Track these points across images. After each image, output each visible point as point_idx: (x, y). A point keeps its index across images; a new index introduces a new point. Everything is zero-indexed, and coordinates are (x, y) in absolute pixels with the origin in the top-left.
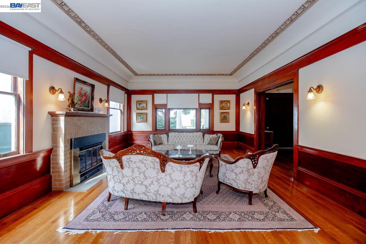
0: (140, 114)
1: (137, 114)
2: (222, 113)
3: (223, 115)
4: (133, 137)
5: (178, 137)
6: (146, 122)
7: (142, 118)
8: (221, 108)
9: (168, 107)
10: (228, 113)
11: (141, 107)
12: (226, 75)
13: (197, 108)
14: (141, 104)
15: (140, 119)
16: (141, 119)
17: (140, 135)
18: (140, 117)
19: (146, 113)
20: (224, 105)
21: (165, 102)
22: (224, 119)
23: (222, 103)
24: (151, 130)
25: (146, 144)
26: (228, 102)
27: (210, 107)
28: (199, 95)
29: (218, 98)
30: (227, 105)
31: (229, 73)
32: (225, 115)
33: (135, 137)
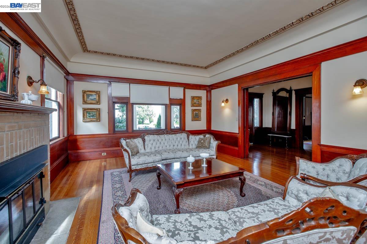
0: (89, 111)
1: (84, 110)
2: (193, 111)
3: (195, 112)
4: (78, 143)
5: (158, 140)
6: (100, 121)
7: (92, 116)
8: (193, 105)
9: (132, 101)
10: (200, 110)
11: (91, 99)
12: (202, 67)
13: (167, 104)
14: (91, 95)
15: (89, 116)
16: (92, 118)
17: (89, 141)
18: (89, 114)
19: (100, 109)
20: (196, 101)
21: (126, 95)
22: (196, 117)
23: (194, 99)
24: (108, 133)
25: (100, 152)
26: (200, 98)
27: (181, 103)
28: (169, 88)
29: (190, 93)
30: (198, 102)
31: (205, 66)
32: (197, 112)
33: (81, 145)
